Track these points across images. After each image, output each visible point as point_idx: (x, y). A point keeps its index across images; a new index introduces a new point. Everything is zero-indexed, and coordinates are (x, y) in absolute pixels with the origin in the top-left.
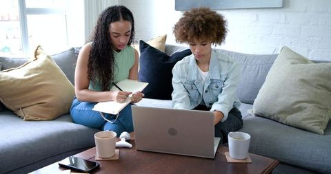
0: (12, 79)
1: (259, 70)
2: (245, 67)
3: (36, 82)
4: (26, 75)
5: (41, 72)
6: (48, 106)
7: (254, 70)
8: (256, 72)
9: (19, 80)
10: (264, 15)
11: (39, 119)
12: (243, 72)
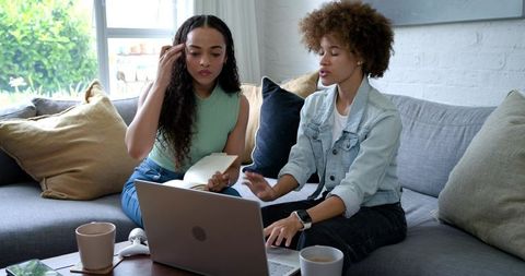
0: (34, 131)
1: (463, 136)
2: (440, 129)
3: (71, 138)
4: (58, 126)
5: (84, 122)
6: (83, 176)
7: (455, 136)
8: (458, 139)
9: (45, 132)
10: (491, 34)
11: (66, 196)
12: (434, 138)
